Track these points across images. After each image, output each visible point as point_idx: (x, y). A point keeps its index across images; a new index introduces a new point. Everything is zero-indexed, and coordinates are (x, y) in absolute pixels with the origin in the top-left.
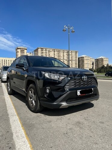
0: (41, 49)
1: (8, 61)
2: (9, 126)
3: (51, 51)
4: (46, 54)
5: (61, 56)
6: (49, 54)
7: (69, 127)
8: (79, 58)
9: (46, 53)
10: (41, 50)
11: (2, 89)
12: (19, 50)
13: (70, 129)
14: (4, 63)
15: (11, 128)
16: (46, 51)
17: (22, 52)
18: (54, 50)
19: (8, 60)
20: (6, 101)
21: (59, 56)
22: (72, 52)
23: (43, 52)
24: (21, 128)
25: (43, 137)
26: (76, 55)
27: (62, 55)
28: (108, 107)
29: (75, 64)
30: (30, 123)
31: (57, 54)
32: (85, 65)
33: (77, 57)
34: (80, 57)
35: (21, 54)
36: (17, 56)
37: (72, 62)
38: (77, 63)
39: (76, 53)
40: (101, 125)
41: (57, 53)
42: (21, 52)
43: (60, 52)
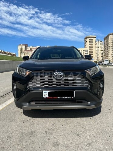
12: (88, 40)
17: (91, 41)
35: (90, 43)
36: (85, 45)
42: (90, 41)
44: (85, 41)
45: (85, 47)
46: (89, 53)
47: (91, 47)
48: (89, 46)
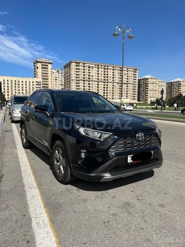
0: (76, 63)
1: (21, 83)
2: (25, 206)
3: (92, 68)
4: (84, 72)
5: (109, 76)
6: (89, 73)
7: (112, 212)
8: (139, 80)
9: (84, 70)
10: (77, 66)
11: (13, 135)
12: (39, 65)
13: (114, 215)
14: (16, 87)
15: (28, 208)
16: (84, 67)
17: (45, 68)
18: (98, 66)
19: (21, 82)
21: (106, 76)
22: (128, 69)
23: (79, 69)
24: (43, 210)
25: (74, 227)
26: (135, 75)
27: (112, 74)
28: (176, 177)
29: (132, 90)
30: (57, 201)
31: (103, 73)
32: (149, 92)
33: (137, 78)
34: (142, 78)
35: (42, 71)
36: (35, 74)
37: (127, 86)
38: (137, 88)
39: (136, 72)
40: (161, 209)
41: (103, 70)
42: (42, 68)
43: (107, 69)
44: (35, 66)
45: (35, 77)
46: (43, 87)
47: (45, 78)
48: (43, 76)
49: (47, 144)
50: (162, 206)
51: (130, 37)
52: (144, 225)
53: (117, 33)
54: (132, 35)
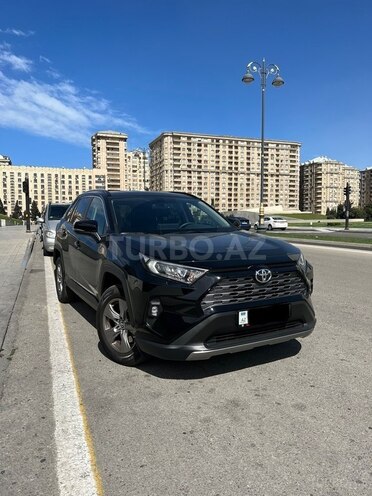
0: (173, 136)
1: (67, 180)
2: (48, 403)
3: (206, 146)
4: (189, 155)
5: (239, 161)
6: (200, 156)
7: (203, 416)
8: (302, 168)
9: (189, 150)
10: (174, 142)
11: (44, 279)
12: (102, 144)
13: (206, 420)
14: (57, 187)
15: (52, 406)
16: (189, 144)
17: (112, 149)
18: (218, 141)
19: (67, 177)
20: (50, 324)
21: (234, 160)
22: (278, 145)
23: (179, 149)
24: (78, 410)
25: (128, 439)
26: (294, 156)
27: (246, 156)
29: (287, 187)
30: (105, 395)
31: (227, 155)
32: (323, 191)
33: (298, 164)
34: (307, 163)
35: (108, 154)
36: (94, 161)
37: (277, 181)
38: (297, 184)
39: (294, 151)
40: (296, 413)
41: (227, 149)
42: (108, 149)
43: (236, 147)
44: (94, 145)
45: (94, 167)
46: (109, 186)
47: (113, 168)
48: (108, 165)
49: (95, 292)
50: (301, 407)
51: (276, 83)
52: (257, 440)
53: (249, 75)
54: (280, 78)
